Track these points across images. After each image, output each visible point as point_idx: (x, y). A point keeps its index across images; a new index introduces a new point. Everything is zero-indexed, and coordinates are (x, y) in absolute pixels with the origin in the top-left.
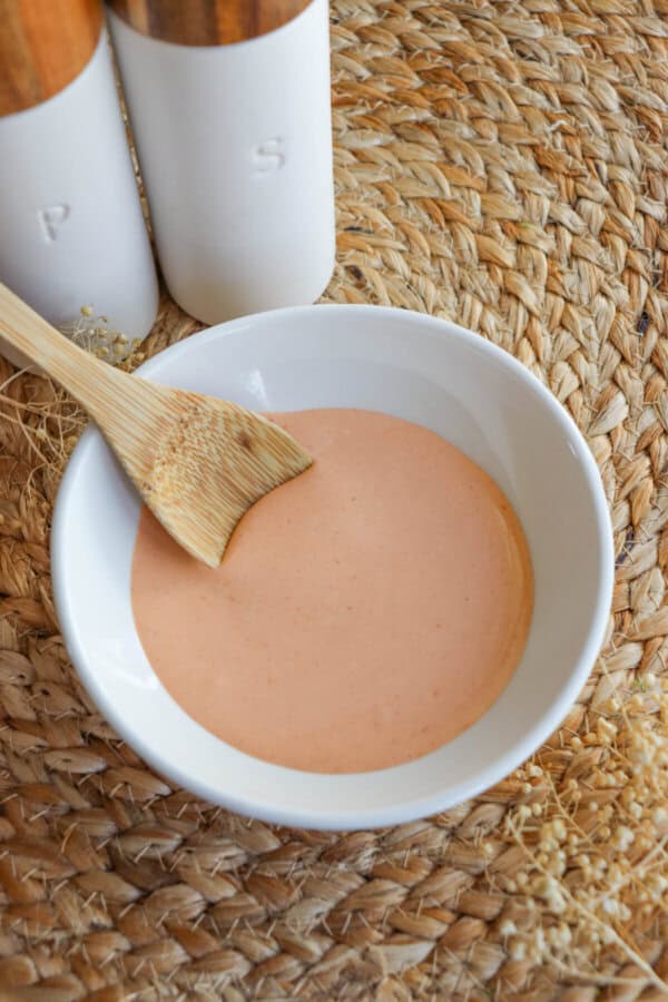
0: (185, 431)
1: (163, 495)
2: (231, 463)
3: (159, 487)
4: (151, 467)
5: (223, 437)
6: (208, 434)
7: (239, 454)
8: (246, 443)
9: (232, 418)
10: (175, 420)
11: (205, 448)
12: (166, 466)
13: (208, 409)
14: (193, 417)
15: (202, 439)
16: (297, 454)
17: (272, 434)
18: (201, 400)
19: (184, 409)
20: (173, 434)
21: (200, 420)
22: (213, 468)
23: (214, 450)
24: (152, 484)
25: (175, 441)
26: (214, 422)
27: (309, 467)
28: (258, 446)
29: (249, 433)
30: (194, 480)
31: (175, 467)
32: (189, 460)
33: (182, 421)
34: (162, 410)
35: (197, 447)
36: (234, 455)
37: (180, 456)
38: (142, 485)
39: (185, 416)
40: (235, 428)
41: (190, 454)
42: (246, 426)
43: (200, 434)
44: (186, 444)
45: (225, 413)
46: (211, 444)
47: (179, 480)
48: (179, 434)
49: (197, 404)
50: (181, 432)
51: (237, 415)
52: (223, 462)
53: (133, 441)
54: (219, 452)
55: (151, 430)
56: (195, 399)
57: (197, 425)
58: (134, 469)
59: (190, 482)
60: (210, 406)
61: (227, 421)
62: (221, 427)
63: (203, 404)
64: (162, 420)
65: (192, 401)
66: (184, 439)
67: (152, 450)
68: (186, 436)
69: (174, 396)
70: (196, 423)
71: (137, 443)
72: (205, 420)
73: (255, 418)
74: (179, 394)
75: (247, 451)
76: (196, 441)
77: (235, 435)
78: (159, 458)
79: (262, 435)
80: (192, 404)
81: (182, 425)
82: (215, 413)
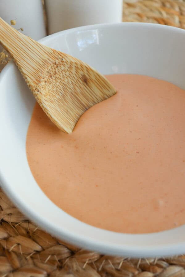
0: (56, 69)
1: (45, 96)
2: (78, 90)
3: (43, 92)
4: (39, 81)
5: (75, 76)
6: (68, 73)
7: (82, 86)
8: (85, 80)
9: (79, 67)
10: (52, 62)
11: (66, 80)
12: (46, 83)
13: (68, 60)
14: (61, 63)
15: (65, 75)
16: (109, 87)
17: (98, 77)
18: (65, 56)
19: (57, 58)
20: (51, 69)
21: (64, 65)
22: (70, 90)
23: (70, 82)
24: (39, 89)
25: (52, 73)
26: (70, 67)
27: (115, 94)
28: (91, 83)
29: (87, 75)
30: (60, 94)
31: (51, 85)
32: (58, 84)
33: (55, 64)
34: (46, 57)
35: (62, 78)
36: (80, 86)
37: (54, 81)
38: (34, 89)
39: (57, 62)
40: (81, 72)
41: (59, 81)
42: (86, 71)
43: (64, 72)
44: (57, 76)
45: (76, 63)
46: (69, 78)
47: (53, 91)
48: (54, 70)
49: (63, 57)
50: (55, 69)
51: (81, 66)
52: (75, 89)
53: (31, 69)
54: (72, 83)
55: (40, 65)
56: (62, 55)
57: (63, 68)
58: (31, 81)
59: (59, 95)
60: (69, 59)
61: (77, 68)
62: (74, 71)
63: (66, 58)
64: (46, 61)
65: (60, 55)
66: (56, 73)
67: (40, 74)
68: (57, 71)
69: (52, 52)
70: (62, 66)
71: (33, 70)
72: (67, 66)
73: (90, 69)
74: (54, 51)
75: (86, 85)
76: (62, 76)
77: (81, 76)
78: (43, 78)
79: (93, 78)
80: (61, 57)
81: (55, 66)
82: (71, 63)
